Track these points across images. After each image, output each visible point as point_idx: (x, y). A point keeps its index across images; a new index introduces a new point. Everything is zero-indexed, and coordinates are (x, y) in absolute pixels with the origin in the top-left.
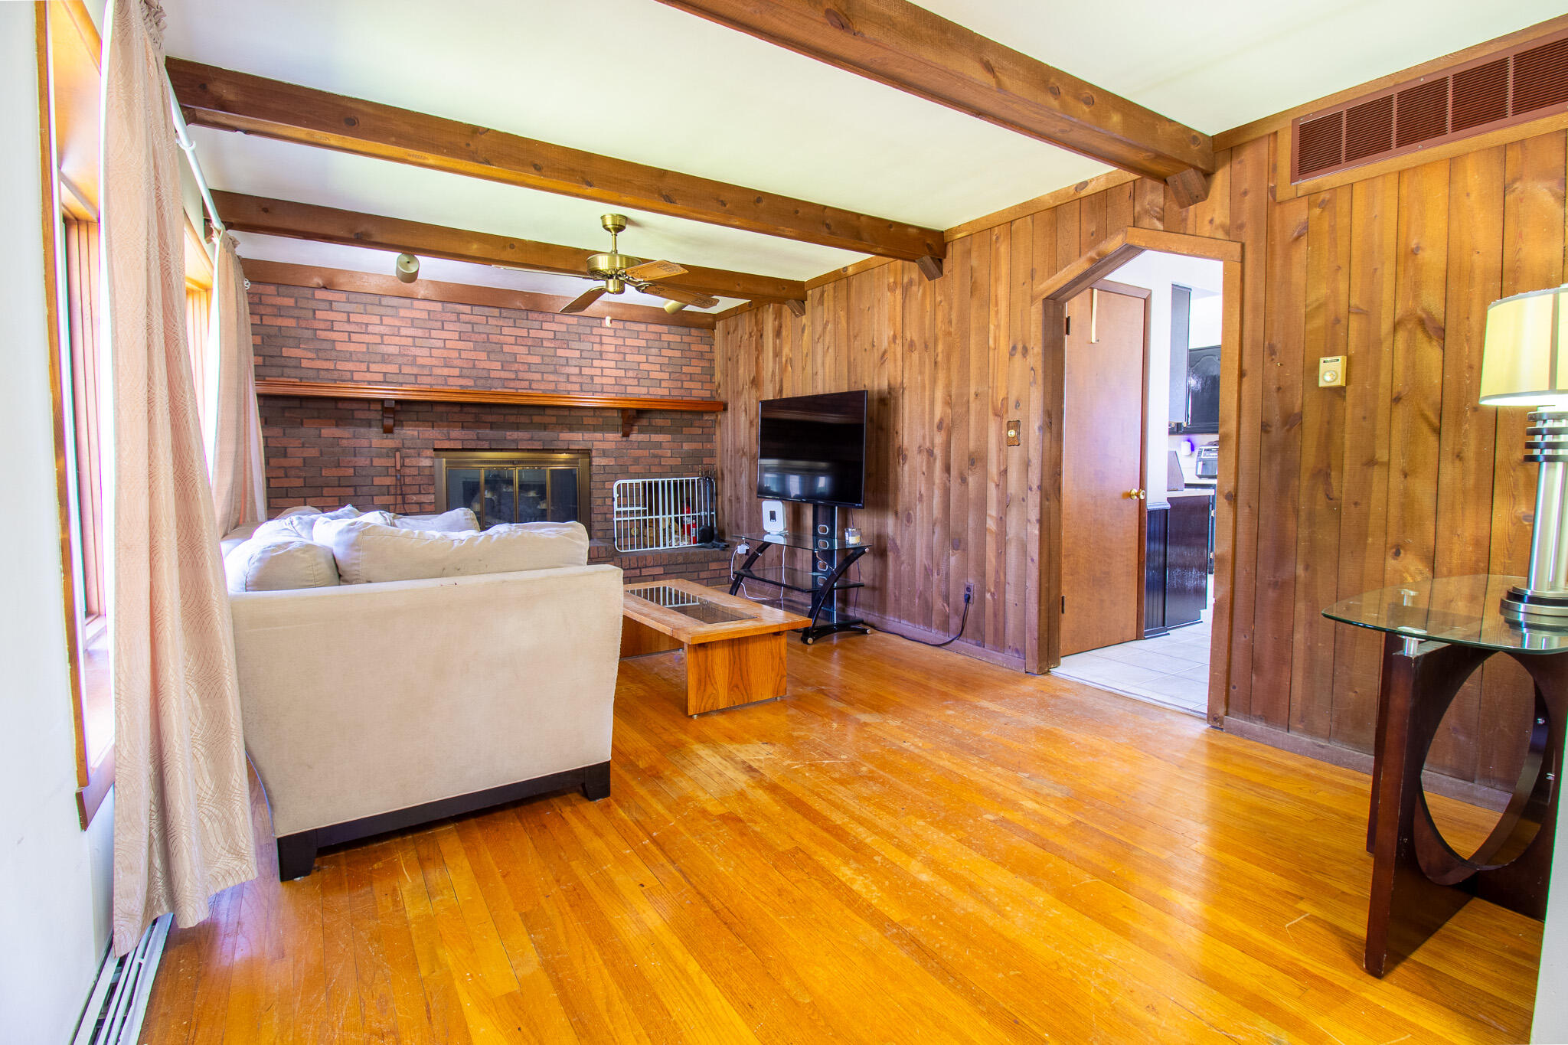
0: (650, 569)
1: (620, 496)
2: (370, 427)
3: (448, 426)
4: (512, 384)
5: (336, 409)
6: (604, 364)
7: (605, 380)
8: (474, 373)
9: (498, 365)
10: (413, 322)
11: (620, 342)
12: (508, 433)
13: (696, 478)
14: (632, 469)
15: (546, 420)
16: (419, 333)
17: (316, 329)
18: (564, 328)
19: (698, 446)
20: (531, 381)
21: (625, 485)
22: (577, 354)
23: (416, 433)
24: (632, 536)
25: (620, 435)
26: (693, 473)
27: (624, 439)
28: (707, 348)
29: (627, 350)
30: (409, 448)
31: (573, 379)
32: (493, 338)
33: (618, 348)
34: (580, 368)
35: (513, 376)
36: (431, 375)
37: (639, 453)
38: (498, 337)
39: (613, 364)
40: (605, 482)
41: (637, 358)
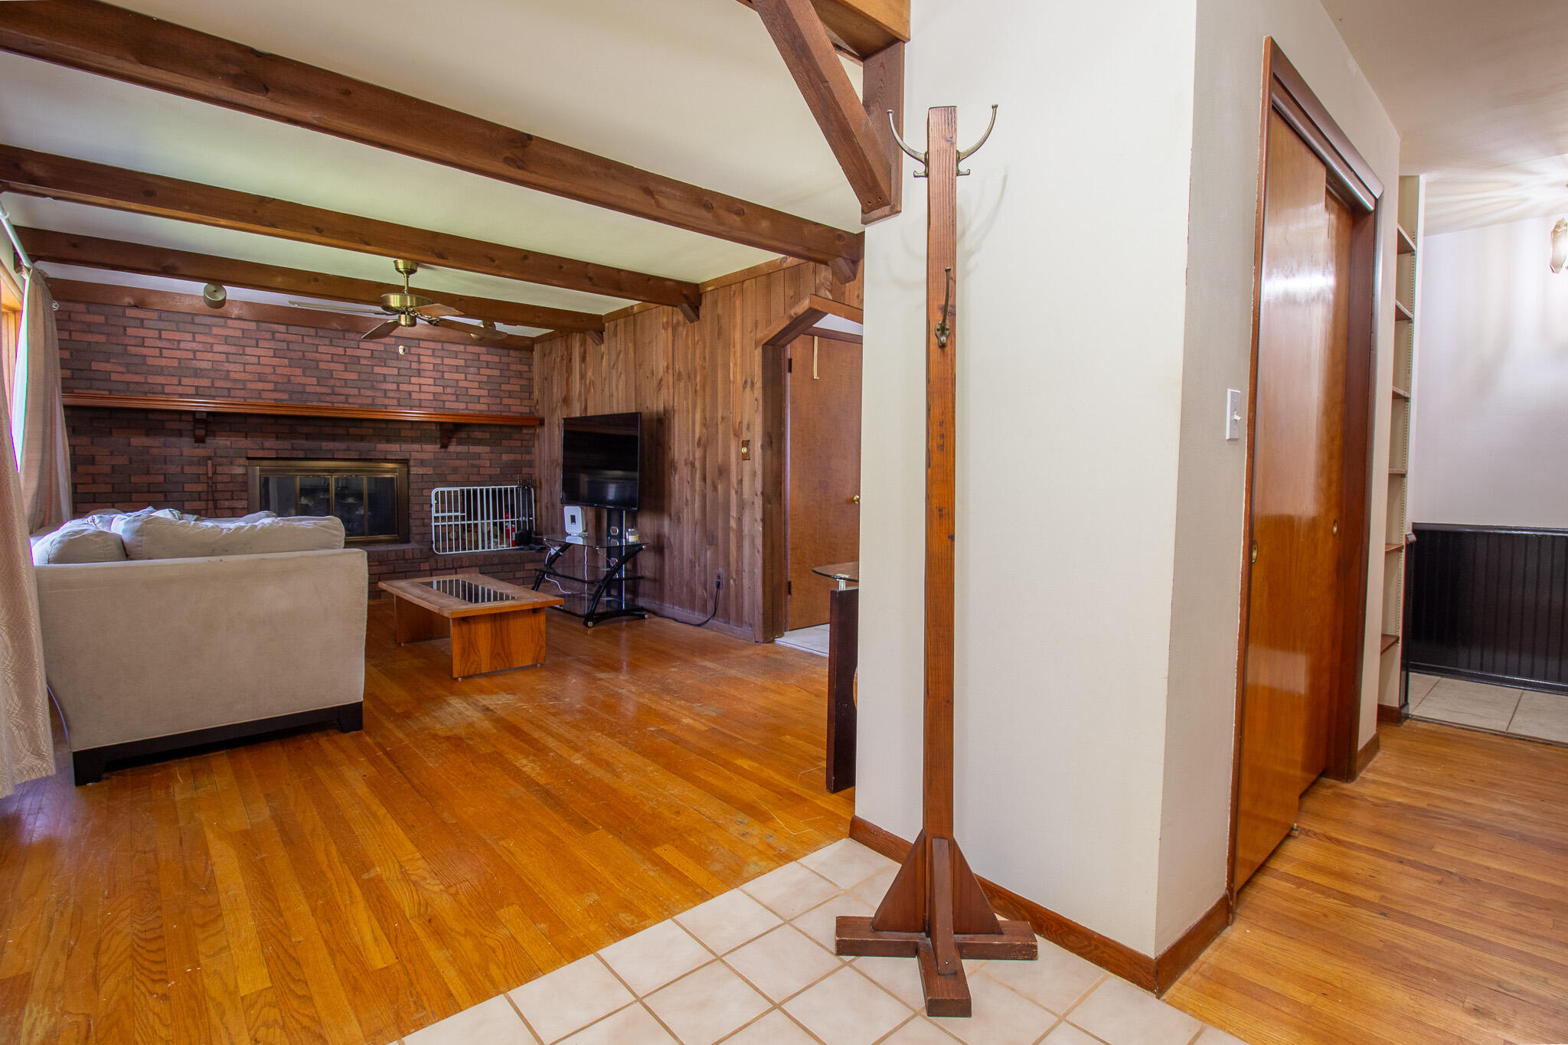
0: (466, 569)
1: (438, 503)
2: (181, 436)
3: (262, 437)
4: (328, 399)
5: (146, 419)
6: (422, 381)
7: (423, 396)
8: (289, 387)
9: (314, 381)
10: (227, 340)
11: (439, 361)
12: (324, 444)
13: (515, 487)
14: (450, 478)
15: (363, 432)
16: (233, 349)
17: (127, 345)
19: (518, 457)
20: (347, 396)
21: (443, 493)
22: (395, 371)
23: (228, 443)
24: (450, 540)
25: (439, 446)
26: (512, 481)
27: (443, 450)
28: (526, 368)
29: (446, 369)
30: (221, 457)
31: (390, 394)
32: (309, 355)
33: (436, 367)
34: (398, 384)
35: (329, 391)
36: (244, 389)
37: (458, 463)
38: (314, 354)
39: (431, 381)
40: (422, 489)
41: (456, 376)
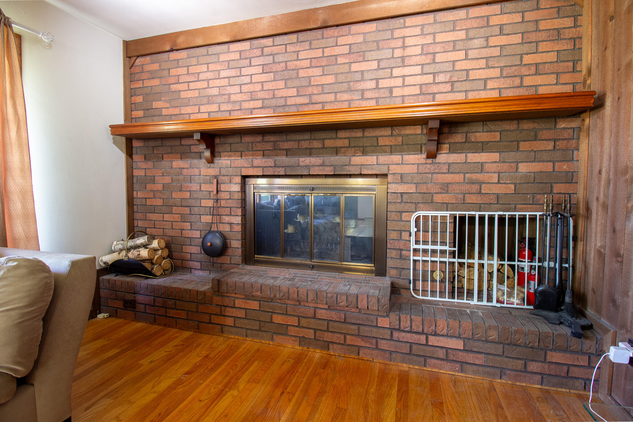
0: (441, 338)
1: (418, 231)
2: (201, 158)
3: (253, 155)
5: (181, 145)
6: (407, 71)
7: (407, 91)
8: (274, 102)
9: (294, 92)
10: (229, 65)
11: (429, 40)
12: (301, 159)
13: (538, 214)
14: (438, 198)
15: (339, 143)
16: (233, 73)
17: (170, 84)
18: (360, 39)
19: (549, 167)
20: (324, 103)
21: (426, 218)
22: (374, 65)
23: (229, 162)
24: (433, 280)
25: (424, 156)
26: (535, 204)
27: (430, 161)
29: (438, 48)
30: (224, 176)
31: (368, 95)
32: (291, 65)
33: (425, 49)
34: (377, 80)
35: (305, 100)
36: (240, 110)
37: (449, 178)
38: (295, 62)
39: (418, 70)
40: (401, 212)
41: (452, 56)
